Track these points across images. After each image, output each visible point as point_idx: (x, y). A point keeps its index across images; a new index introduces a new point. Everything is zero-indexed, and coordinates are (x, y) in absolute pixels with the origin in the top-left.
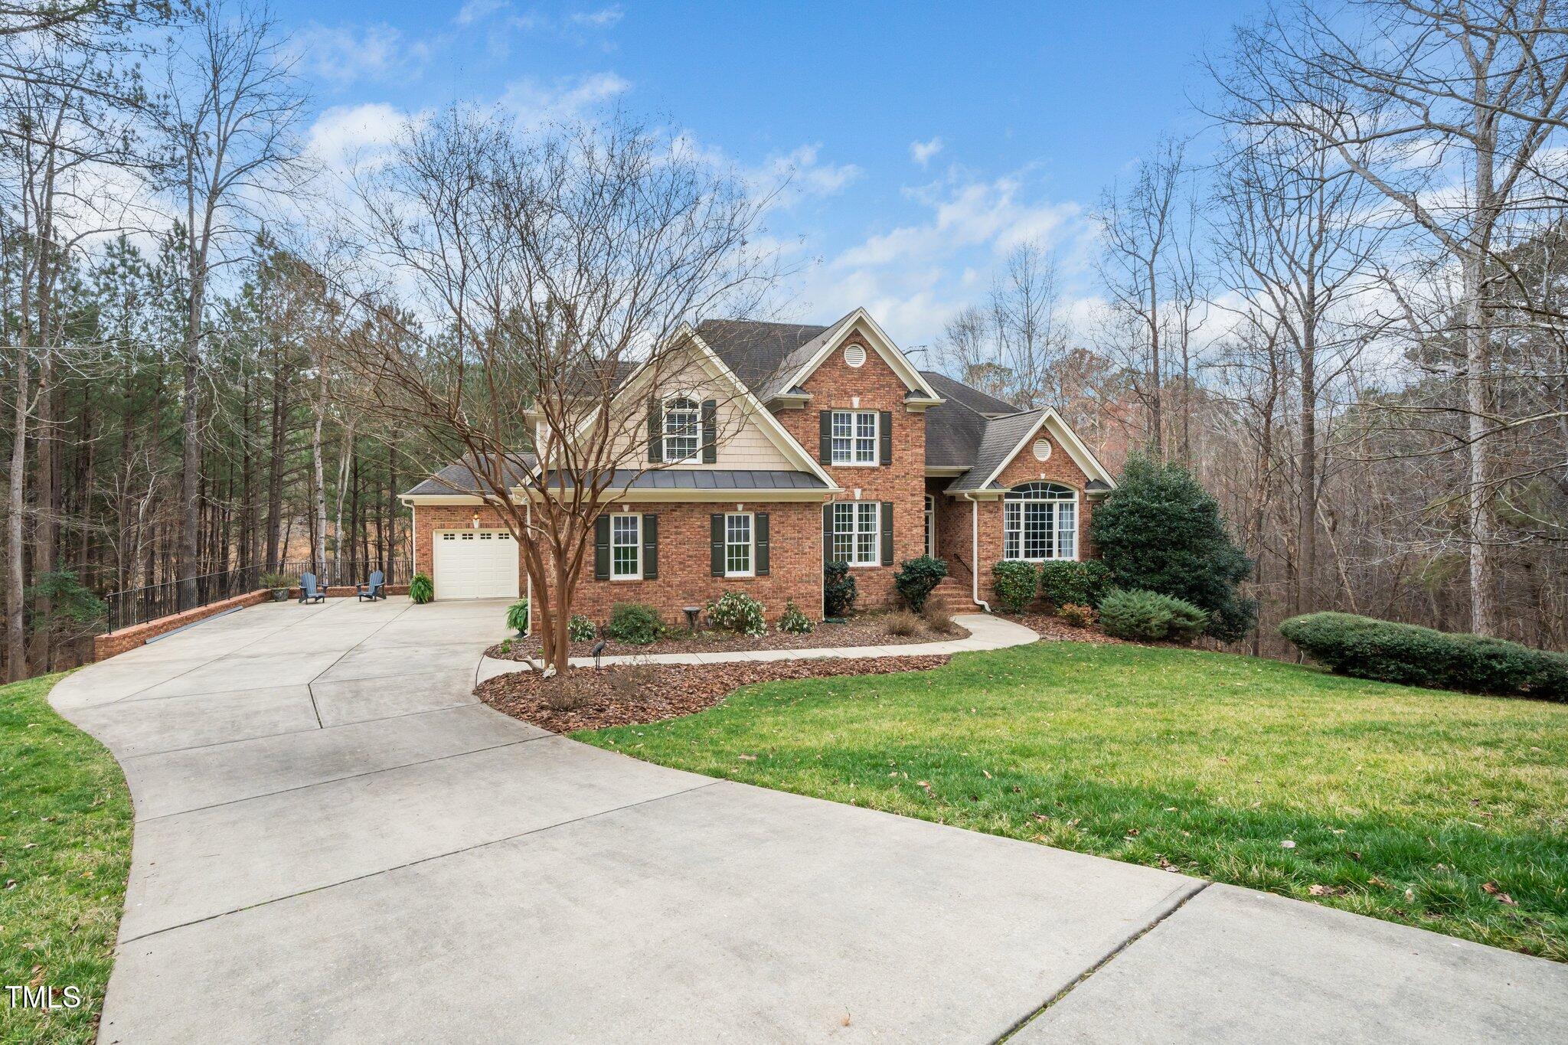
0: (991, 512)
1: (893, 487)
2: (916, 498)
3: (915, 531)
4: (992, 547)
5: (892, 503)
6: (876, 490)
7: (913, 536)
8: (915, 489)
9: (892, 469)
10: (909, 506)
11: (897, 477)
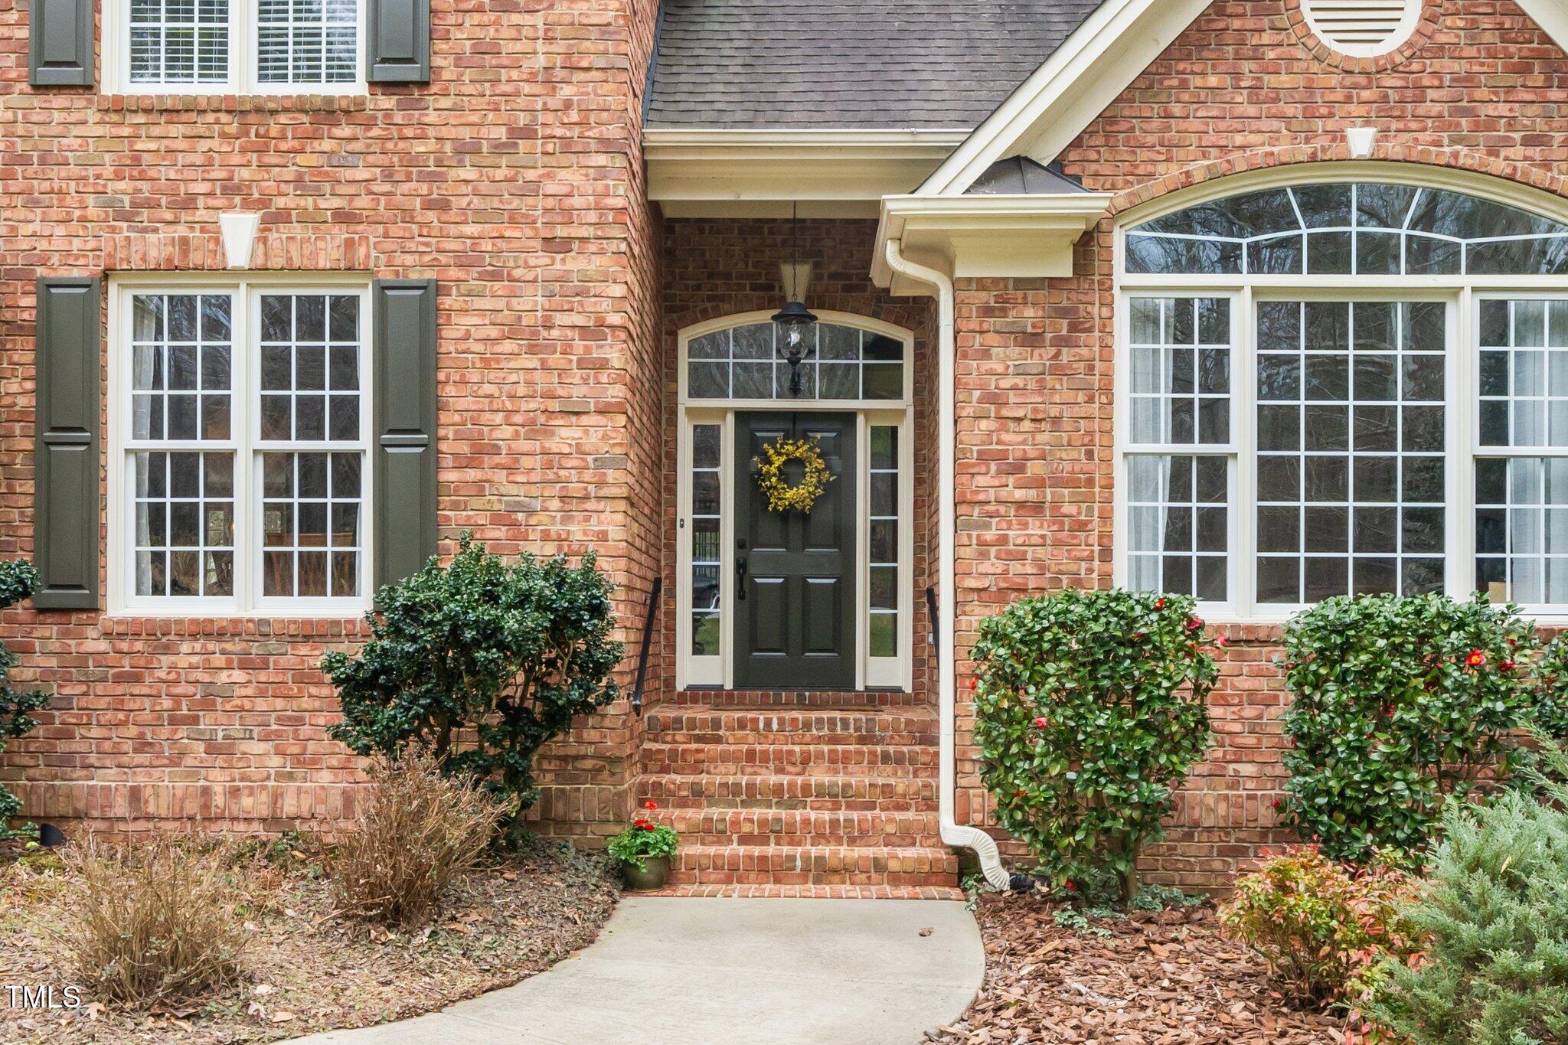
0: (1031, 339)
1: (443, 205)
2: (573, 264)
3: (565, 436)
4: (1036, 528)
5: (432, 291)
6: (343, 217)
7: (551, 460)
8: (568, 216)
9: (435, 109)
10: (532, 301)
11: (464, 150)
